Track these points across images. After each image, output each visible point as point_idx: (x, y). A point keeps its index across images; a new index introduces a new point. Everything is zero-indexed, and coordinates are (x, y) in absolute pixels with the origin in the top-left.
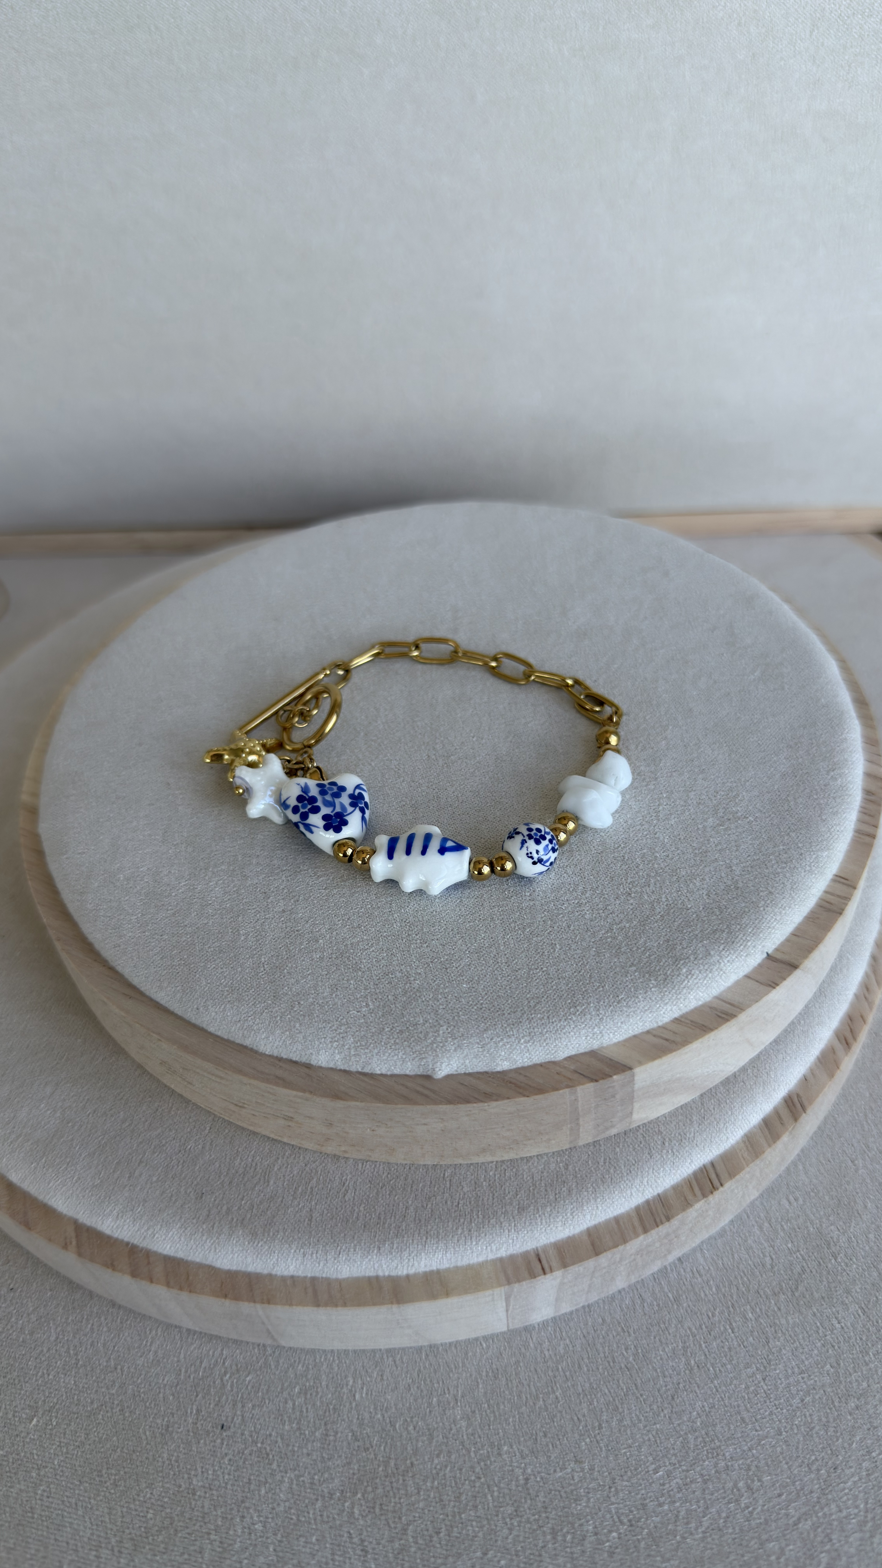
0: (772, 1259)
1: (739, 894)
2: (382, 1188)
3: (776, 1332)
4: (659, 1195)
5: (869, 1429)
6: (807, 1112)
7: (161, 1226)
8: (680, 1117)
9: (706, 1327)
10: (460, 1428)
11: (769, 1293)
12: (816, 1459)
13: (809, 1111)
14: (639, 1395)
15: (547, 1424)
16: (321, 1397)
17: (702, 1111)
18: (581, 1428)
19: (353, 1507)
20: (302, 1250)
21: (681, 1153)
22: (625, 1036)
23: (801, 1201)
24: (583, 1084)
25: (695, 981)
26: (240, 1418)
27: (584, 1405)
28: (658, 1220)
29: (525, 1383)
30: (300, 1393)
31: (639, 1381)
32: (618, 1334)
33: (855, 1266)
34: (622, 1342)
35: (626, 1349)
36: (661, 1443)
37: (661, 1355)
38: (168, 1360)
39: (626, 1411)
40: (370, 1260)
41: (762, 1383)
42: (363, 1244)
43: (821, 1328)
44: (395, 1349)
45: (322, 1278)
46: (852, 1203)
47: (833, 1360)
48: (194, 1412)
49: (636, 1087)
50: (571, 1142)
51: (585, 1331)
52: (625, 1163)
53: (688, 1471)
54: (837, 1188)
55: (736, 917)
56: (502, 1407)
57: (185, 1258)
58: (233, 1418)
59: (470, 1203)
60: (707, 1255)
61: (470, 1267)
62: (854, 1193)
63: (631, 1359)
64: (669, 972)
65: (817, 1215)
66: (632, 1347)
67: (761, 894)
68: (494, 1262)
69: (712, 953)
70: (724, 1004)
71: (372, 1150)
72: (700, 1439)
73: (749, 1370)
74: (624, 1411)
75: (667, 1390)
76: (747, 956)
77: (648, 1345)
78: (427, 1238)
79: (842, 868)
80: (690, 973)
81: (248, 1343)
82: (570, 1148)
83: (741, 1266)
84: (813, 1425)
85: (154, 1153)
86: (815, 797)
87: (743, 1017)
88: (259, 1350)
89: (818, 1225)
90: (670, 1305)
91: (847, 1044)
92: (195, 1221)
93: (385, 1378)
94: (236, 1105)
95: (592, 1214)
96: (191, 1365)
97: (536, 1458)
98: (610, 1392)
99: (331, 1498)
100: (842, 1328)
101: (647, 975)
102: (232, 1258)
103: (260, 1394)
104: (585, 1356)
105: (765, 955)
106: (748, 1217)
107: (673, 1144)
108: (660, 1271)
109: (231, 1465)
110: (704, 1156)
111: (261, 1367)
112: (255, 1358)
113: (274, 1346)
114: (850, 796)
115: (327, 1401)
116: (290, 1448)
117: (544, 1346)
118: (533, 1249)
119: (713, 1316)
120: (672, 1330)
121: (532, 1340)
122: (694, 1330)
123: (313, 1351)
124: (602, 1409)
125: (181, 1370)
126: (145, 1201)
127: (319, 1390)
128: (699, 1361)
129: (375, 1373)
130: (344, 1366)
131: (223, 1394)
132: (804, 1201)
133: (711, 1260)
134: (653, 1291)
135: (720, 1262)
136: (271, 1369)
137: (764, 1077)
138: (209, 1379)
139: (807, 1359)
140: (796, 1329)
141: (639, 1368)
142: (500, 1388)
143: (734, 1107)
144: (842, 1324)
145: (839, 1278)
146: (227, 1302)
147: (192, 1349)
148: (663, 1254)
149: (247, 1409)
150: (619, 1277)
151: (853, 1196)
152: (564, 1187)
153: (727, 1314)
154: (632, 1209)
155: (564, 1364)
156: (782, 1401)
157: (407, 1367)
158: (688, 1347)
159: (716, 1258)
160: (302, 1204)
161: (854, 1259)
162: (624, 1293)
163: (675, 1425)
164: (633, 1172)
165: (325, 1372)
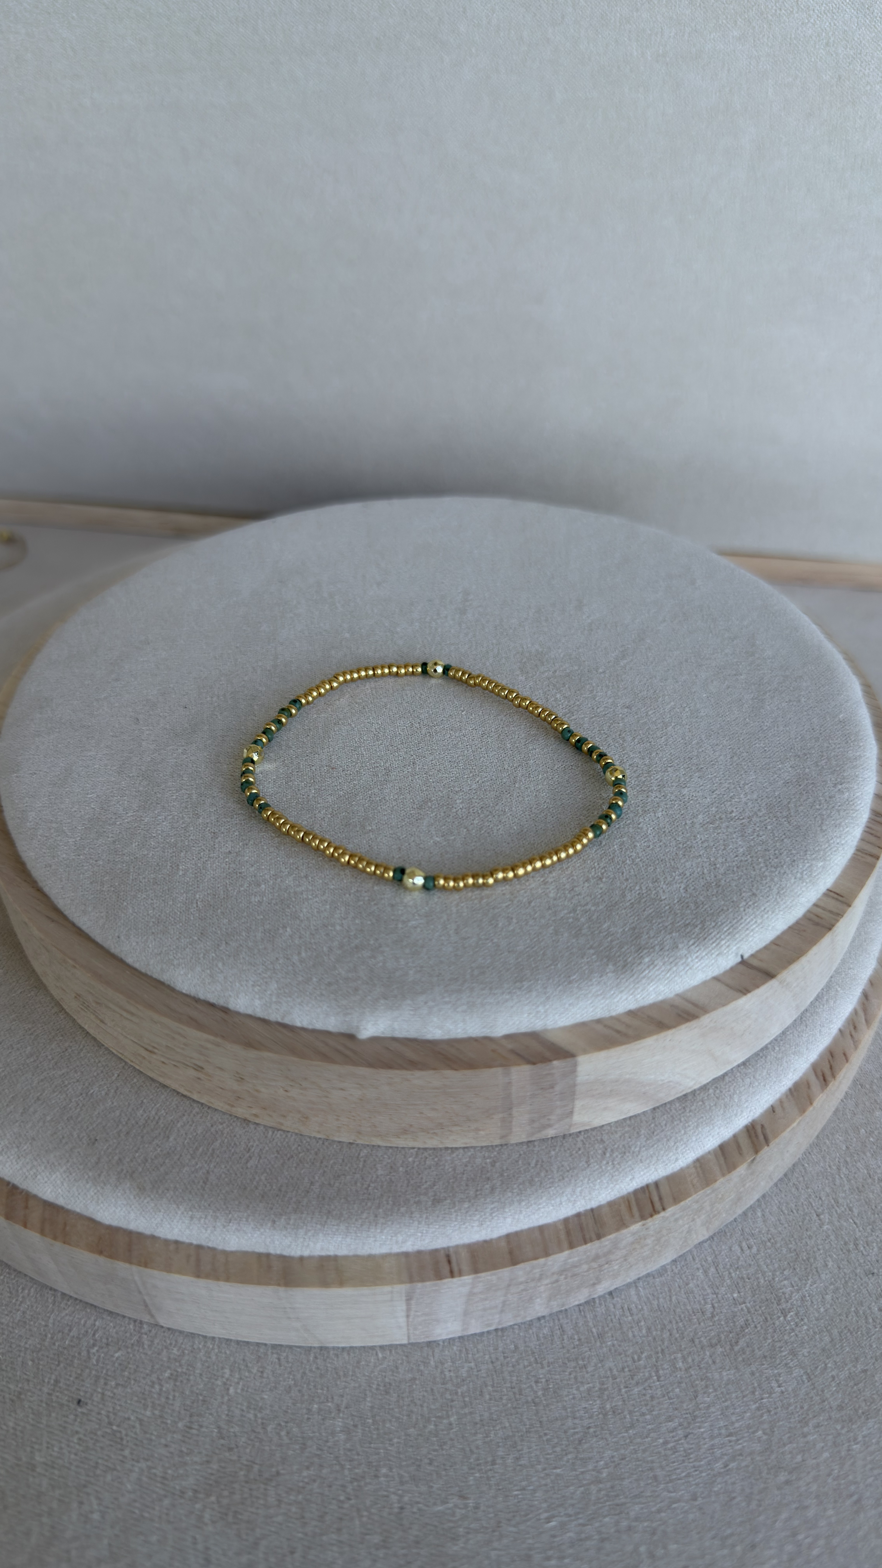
0: (713, 1307)
1: (720, 892)
2: (289, 1159)
3: (707, 1387)
4: (592, 1210)
5: (797, 1509)
6: (770, 1144)
7: (46, 1167)
8: (627, 1129)
9: (630, 1371)
10: (338, 1441)
11: (705, 1343)
12: (732, 1535)
13: (773, 1144)
14: (542, 1434)
15: (435, 1450)
16: (192, 1386)
17: (653, 1125)
18: (472, 1460)
19: (204, 1511)
20: (190, 1213)
21: (623, 1167)
23: (754, 1250)
24: (519, 1065)
25: (657, 973)
26: (100, 1395)
27: (480, 1436)
28: (587, 1237)
29: (419, 1402)
30: (169, 1378)
31: (545, 1419)
32: (530, 1364)
33: (805, 1327)
34: (532, 1374)
35: (537, 1382)
36: (559, 1490)
37: (574, 1394)
38: (35, 1323)
39: (526, 1450)
40: (262, 1234)
42: (257, 1215)
43: (758, 1389)
44: (281, 1346)
45: (209, 1248)
46: (812, 1260)
47: (766, 1426)
48: (52, 1382)
49: (579, 1080)
50: (502, 1137)
51: (493, 1356)
52: (559, 1168)
53: (584, 1525)
54: (797, 1241)
55: (712, 914)
56: (388, 1425)
57: (65, 1206)
58: (92, 1395)
59: (382, 1187)
60: (642, 1293)
61: (370, 1257)
62: (815, 1249)
63: (540, 1393)
64: (630, 959)
65: (770, 1267)
66: (544, 1380)
67: (744, 894)
68: (398, 1255)
69: (680, 946)
70: (687, 1002)
71: (284, 1116)
72: (603, 1493)
73: (670, 1423)
74: (522, 1450)
75: (575, 1433)
76: (718, 955)
77: (561, 1381)
78: (328, 1218)
79: (837, 883)
80: (652, 963)
81: (124, 1317)
82: (501, 1145)
83: (678, 1310)
84: (734, 1495)
85: (54, 1092)
86: (818, 807)
87: (706, 1020)
88: (135, 1326)
89: (770, 1278)
90: (593, 1342)
91: (825, 1080)
92: (81, 1167)
93: (265, 1375)
94: (146, 1049)
95: (514, 1218)
96: (59, 1332)
97: (417, 1486)
98: (510, 1426)
99: (181, 1497)
100: (782, 1392)
101: (605, 960)
102: (114, 1211)
103: (126, 1373)
104: (489, 1383)
105: (739, 959)
106: (694, 1259)
107: (614, 1155)
108: (587, 1303)
109: (80, 1445)
110: (648, 1174)
111: (132, 1345)
112: (128, 1335)
113: (151, 1324)
114: (857, 811)
115: (198, 1391)
116: (148, 1436)
117: (446, 1365)
118: (444, 1249)
119: (639, 1360)
120: (590, 1369)
121: (434, 1357)
122: (615, 1372)
123: (192, 1335)
124: (498, 1443)
125: (46, 1336)
126: (33, 1139)
127: (191, 1378)
128: (616, 1406)
129: (256, 1368)
130: (224, 1356)
131: (87, 1367)
132: (758, 1250)
133: (646, 1300)
134: (576, 1323)
135: (655, 1302)
136: (144, 1349)
137: (726, 1100)
138: (75, 1349)
139: (737, 1421)
140: (730, 1386)
141: (547, 1405)
142: (389, 1405)
143: (689, 1126)
144: (783, 1389)
145: (786, 1337)
146: (101, 1259)
147: (63, 1315)
148: (591, 1282)
149: (108, 1387)
150: (538, 1300)
151: (814, 1252)
152: (487, 1184)
153: (654, 1360)
154: (560, 1220)
155: (465, 1388)
156: (702, 1463)
157: (291, 1368)
158: (606, 1389)
159: (651, 1297)
160: (199, 1165)
161: (806, 1320)
162: (542, 1321)
163: (578, 1473)
164: (566, 1179)
165: (201, 1360)
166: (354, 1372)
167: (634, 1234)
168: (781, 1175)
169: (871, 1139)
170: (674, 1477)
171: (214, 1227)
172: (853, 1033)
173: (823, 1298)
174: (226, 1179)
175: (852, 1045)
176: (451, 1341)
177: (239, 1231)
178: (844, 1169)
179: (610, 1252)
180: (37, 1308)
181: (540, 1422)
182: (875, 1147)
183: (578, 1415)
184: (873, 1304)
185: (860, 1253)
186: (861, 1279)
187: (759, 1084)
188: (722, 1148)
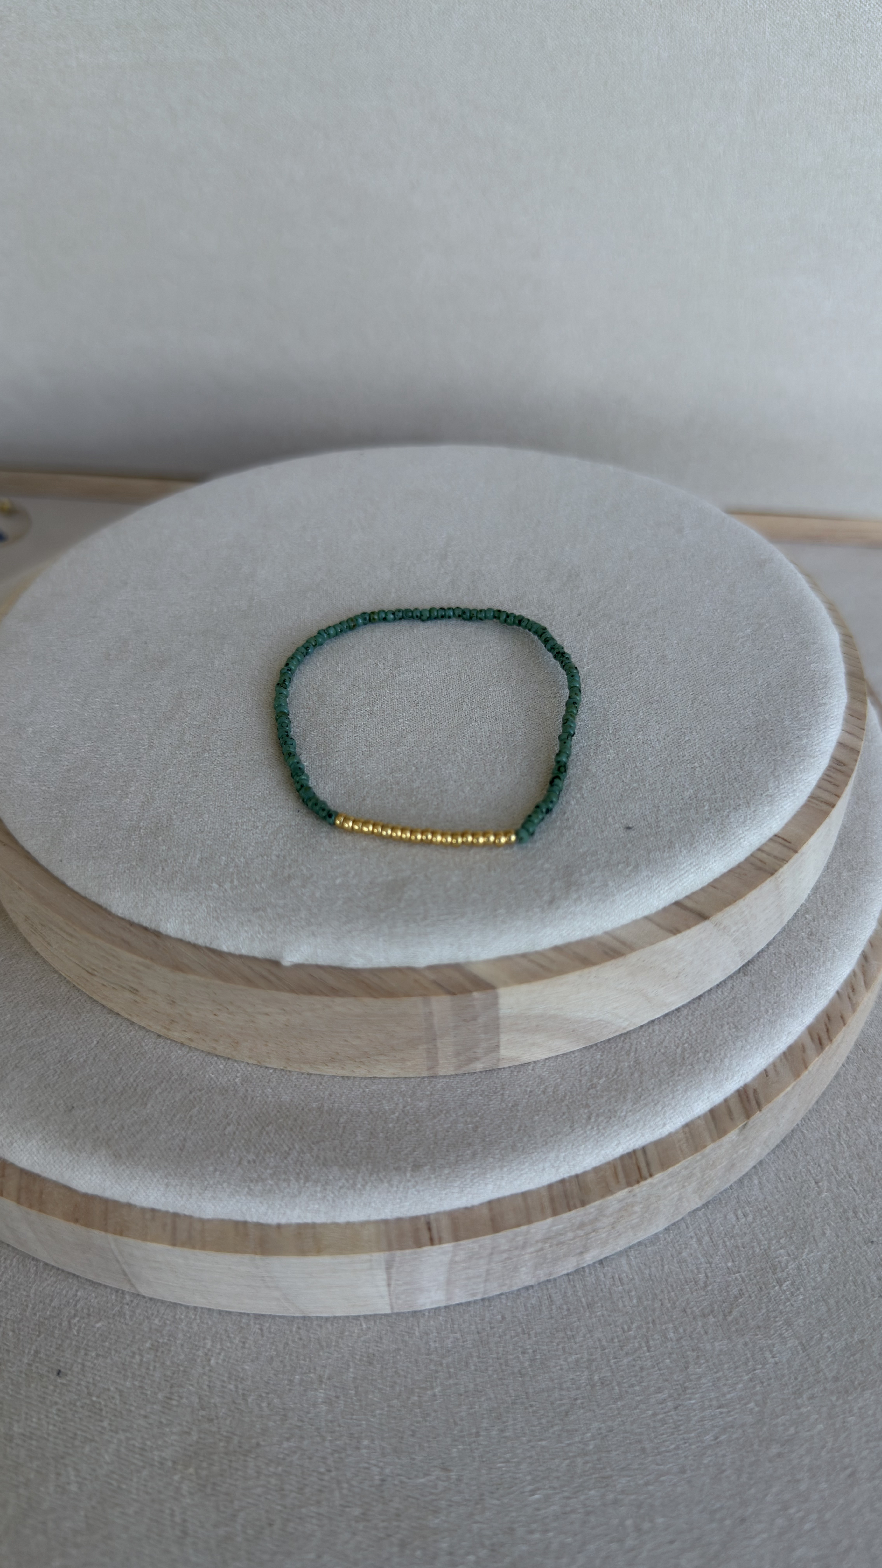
0: (707, 1276)
3: (698, 1357)
4: (576, 1176)
5: (789, 1481)
6: (763, 1109)
8: (613, 1093)
9: (619, 1341)
10: (319, 1412)
11: (698, 1313)
12: (721, 1508)
13: (765, 1109)
14: (528, 1405)
15: (418, 1422)
16: (173, 1356)
18: (456, 1432)
21: (608, 1132)
23: (750, 1218)
26: (80, 1366)
27: (464, 1408)
28: (572, 1203)
29: (402, 1373)
30: (150, 1349)
31: (531, 1390)
32: (517, 1335)
33: (801, 1297)
34: (519, 1344)
35: (523, 1353)
36: (544, 1463)
37: (561, 1365)
38: (16, 1293)
39: (511, 1422)
40: (238, 1201)
42: (232, 1182)
43: (751, 1360)
45: (185, 1215)
46: (809, 1228)
47: (758, 1397)
48: (32, 1352)
51: (479, 1326)
53: (569, 1498)
54: (795, 1209)
56: (370, 1396)
57: (42, 1174)
58: (72, 1365)
59: (361, 1153)
60: (633, 1262)
61: (349, 1225)
63: (527, 1364)
65: (767, 1235)
66: (530, 1351)
68: (376, 1222)
72: (589, 1465)
73: (659, 1395)
74: (507, 1421)
75: (561, 1405)
77: (549, 1351)
78: (305, 1183)
81: (106, 1287)
83: (670, 1280)
84: (724, 1467)
85: (32, 1059)
88: (117, 1296)
89: (766, 1247)
90: (582, 1311)
91: (821, 1043)
92: (57, 1134)
93: (247, 1345)
95: (495, 1184)
96: (41, 1302)
97: (399, 1458)
98: (496, 1397)
99: (160, 1468)
100: (776, 1363)
102: (90, 1179)
103: (107, 1344)
106: (687, 1227)
107: (600, 1120)
108: (577, 1271)
109: (59, 1416)
110: (635, 1140)
111: (114, 1315)
112: (109, 1305)
113: (133, 1294)
115: (179, 1362)
116: (127, 1407)
117: (431, 1336)
118: (425, 1216)
119: (630, 1329)
120: (579, 1339)
121: (419, 1327)
122: (604, 1343)
123: (174, 1305)
124: (483, 1414)
125: (27, 1306)
126: (10, 1107)
127: (172, 1348)
128: (604, 1377)
129: (238, 1339)
130: (205, 1326)
131: (67, 1337)
132: (754, 1219)
133: (637, 1269)
134: (565, 1293)
135: (647, 1272)
136: (125, 1319)
137: (717, 1064)
138: (55, 1320)
139: (729, 1393)
140: (722, 1357)
141: (534, 1376)
142: (373, 1376)
143: (677, 1090)
144: (776, 1359)
145: (781, 1307)
146: (77, 1228)
147: (45, 1284)
148: (578, 1251)
149: (89, 1358)
150: (524, 1269)
151: (812, 1220)
152: (469, 1150)
153: (645, 1330)
154: (544, 1187)
155: (450, 1359)
156: (693, 1435)
157: (273, 1338)
158: (594, 1360)
159: (643, 1267)
160: (177, 1132)
161: (802, 1290)
162: (531, 1291)
163: (563, 1445)
164: (550, 1144)
165: (183, 1330)
166: (337, 1342)
167: (620, 1201)
168: (778, 1141)
169: (873, 1105)
170: (663, 1449)
171: (190, 1194)
172: (851, 995)
173: (820, 1267)
174: (203, 1147)
175: (850, 1008)
176: (436, 1311)
177: (215, 1199)
178: (845, 1136)
179: (596, 1219)
180: (19, 1278)
181: (526, 1393)
182: (877, 1113)
183: (565, 1386)
184: (872, 1273)
185: (859, 1221)
186: (860, 1247)
187: (752, 1047)
188: (713, 1113)
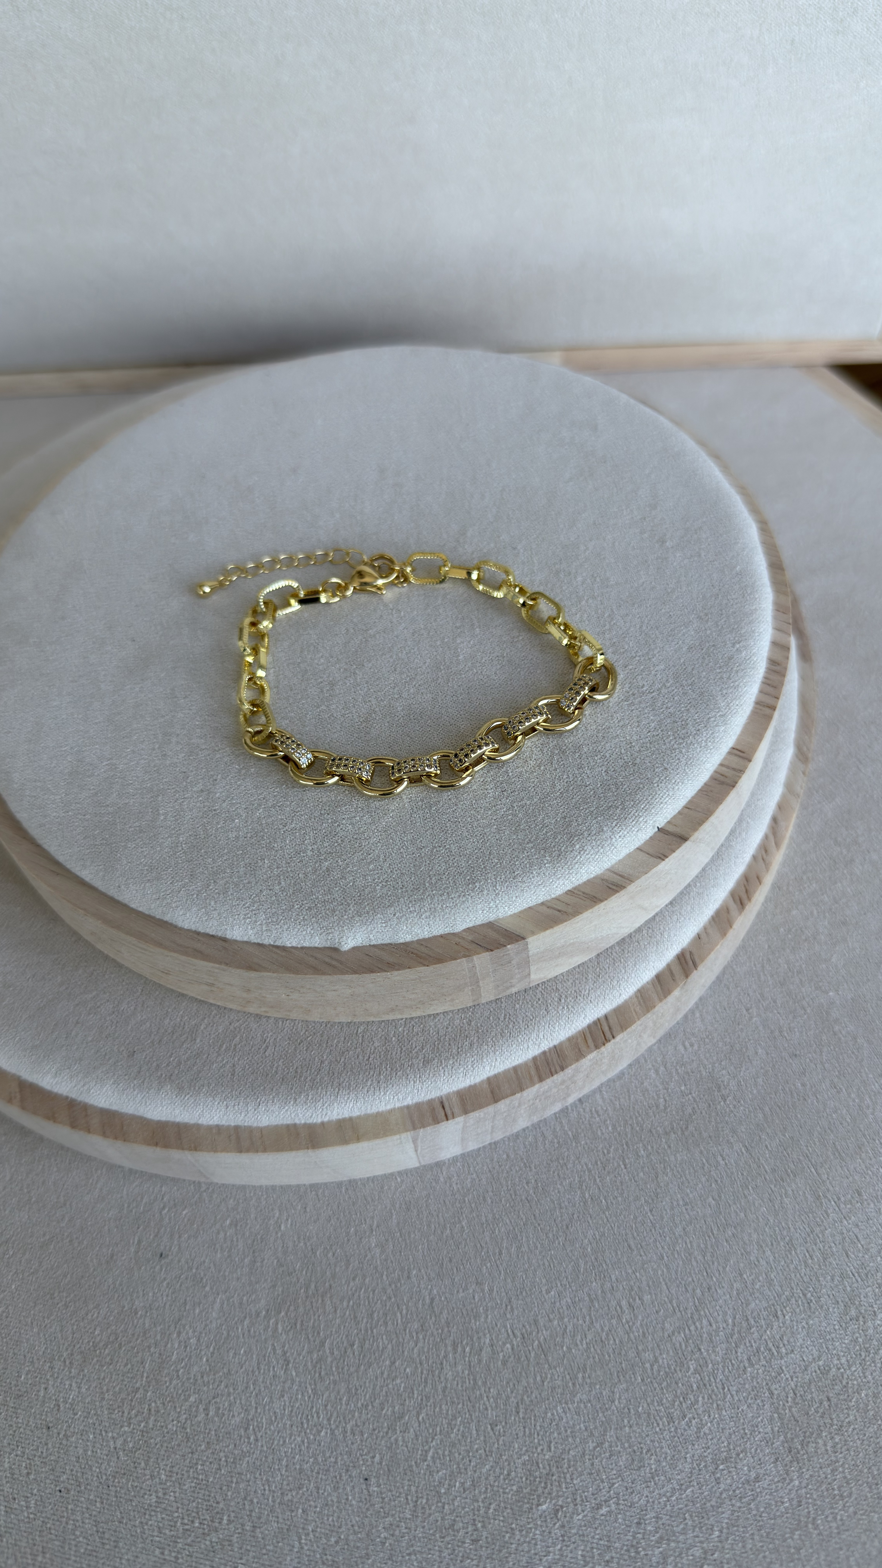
0: (666, 1101)
1: (636, 770)
2: (300, 1044)
3: (665, 1168)
4: (554, 1047)
6: (698, 967)
7: (96, 1082)
8: (576, 976)
9: (602, 1163)
10: (375, 1254)
11: (661, 1132)
13: (700, 967)
14: (537, 1225)
16: (250, 1228)
17: (598, 969)
18: (483, 1253)
19: (277, 1324)
20: (225, 1103)
21: (576, 1009)
22: (520, 909)
23: (696, 1047)
24: (479, 953)
25: (588, 856)
26: (177, 1247)
27: (487, 1234)
28: (553, 1070)
29: (435, 1214)
30: (231, 1224)
31: (537, 1212)
32: (521, 1169)
33: (742, 1108)
34: (524, 1177)
35: (527, 1183)
36: (554, 1267)
37: (558, 1189)
38: (112, 1196)
40: (287, 1110)
41: (649, 1214)
42: (280, 1096)
43: (706, 1164)
44: (317, 1184)
45: (245, 1126)
46: (744, 1050)
48: (136, 1242)
49: (531, 953)
50: (473, 1000)
51: (490, 1166)
52: (523, 1018)
53: (577, 1291)
54: (731, 1035)
55: (630, 794)
56: (413, 1235)
57: (120, 1110)
58: (171, 1247)
59: (380, 1057)
60: (606, 1096)
61: (378, 1115)
62: (747, 1040)
63: (531, 1192)
64: (563, 848)
66: (533, 1181)
67: (657, 770)
68: (401, 1109)
69: (605, 829)
70: (615, 875)
71: (290, 1010)
74: (522, 1239)
75: (562, 1220)
76: (637, 831)
77: (547, 1179)
78: (339, 1089)
79: (738, 740)
80: (582, 849)
81: (184, 1180)
82: (473, 1006)
83: (637, 1107)
85: (89, 1014)
86: (718, 670)
87: (632, 888)
88: (194, 1186)
89: (711, 1070)
90: (570, 1143)
91: (742, 903)
92: (126, 1077)
93: (308, 1210)
94: (163, 972)
95: (491, 1065)
96: (133, 1201)
97: (442, 1281)
98: (511, 1222)
99: (258, 1316)
100: (726, 1164)
101: (543, 852)
102: (162, 1110)
103: (195, 1225)
104: (490, 1190)
105: (656, 829)
106: (646, 1062)
107: (568, 1000)
108: (561, 1111)
110: (598, 1011)
111: (196, 1202)
112: (190, 1194)
113: (210, 1183)
114: (753, 668)
115: (256, 1231)
116: (222, 1273)
117: (453, 1180)
118: (438, 1098)
119: (608, 1153)
120: (570, 1165)
121: (442, 1174)
122: (590, 1166)
123: (243, 1187)
125: (123, 1206)
126: (80, 1059)
127: (249, 1221)
128: (593, 1194)
129: (300, 1206)
130: (272, 1200)
131: (162, 1226)
132: (699, 1047)
133: (609, 1102)
134: (555, 1129)
135: (618, 1103)
136: (205, 1204)
137: (658, 937)
138: (149, 1213)
140: (683, 1165)
141: (538, 1200)
142: (412, 1219)
143: (628, 965)
145: (726, 1118)
146: (158, 1150)
147: (133, 1187)
148: (563, 1098)
149: (183, 1239)
150: (521, 1119)
151: (746, 1042)
152: (466, 1041)
153: (621, 1152)
154: (529, 1060)
155: (470, 1197)
157: (328, 1200)
158: (583, 1181)
159: (614, 1100)
160: (226, 1060)
161: (742, 1102)
162: (527, 1131)
163: (568, 1252)
165: (254, 1206)
166: (379, 1196)
167: (591, 1060)
171: (247, 1111)
172: (765, 856)
173: (755, 1081)
174: (250, 1069)
175: (764, 868)
176: (455, 1160)
177: (268, 1111)
178: (768, 966)
179: (574, 1076)
181: (534, 1215)
184: (797, 1081)
185: (784, 1039)
186: (786, 1061)
187: (685, 918)
188: (659, 977)
